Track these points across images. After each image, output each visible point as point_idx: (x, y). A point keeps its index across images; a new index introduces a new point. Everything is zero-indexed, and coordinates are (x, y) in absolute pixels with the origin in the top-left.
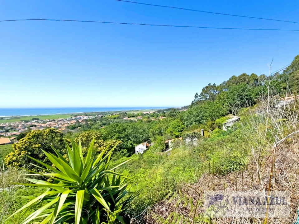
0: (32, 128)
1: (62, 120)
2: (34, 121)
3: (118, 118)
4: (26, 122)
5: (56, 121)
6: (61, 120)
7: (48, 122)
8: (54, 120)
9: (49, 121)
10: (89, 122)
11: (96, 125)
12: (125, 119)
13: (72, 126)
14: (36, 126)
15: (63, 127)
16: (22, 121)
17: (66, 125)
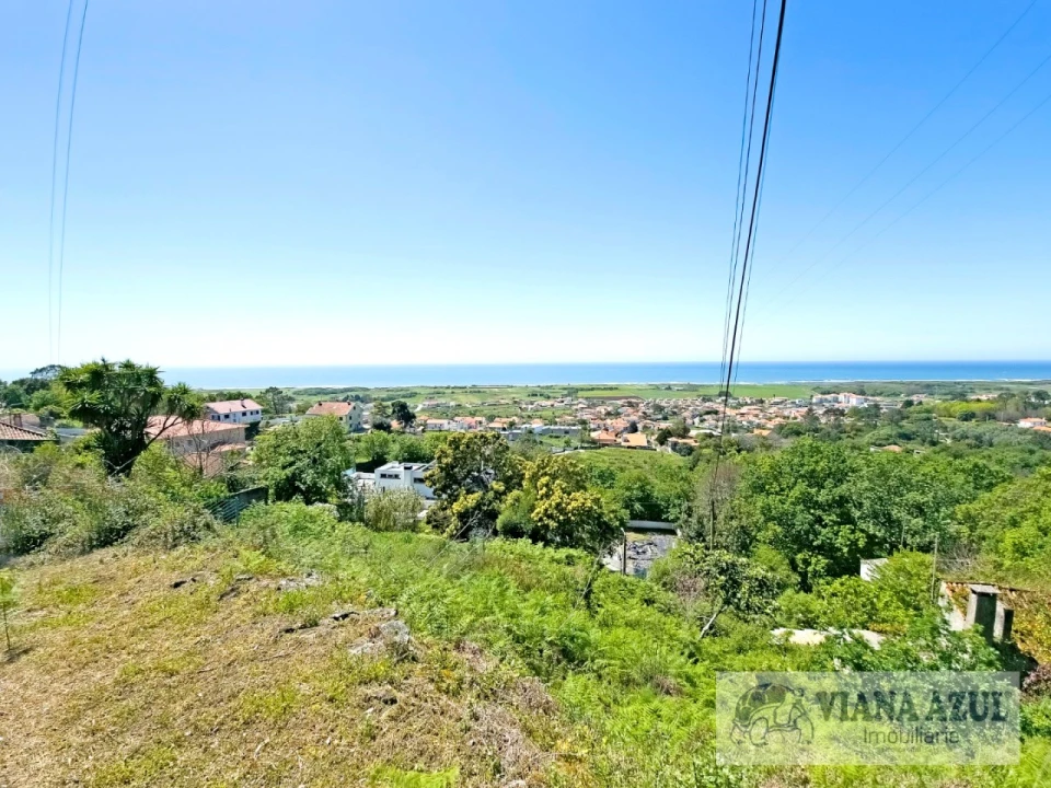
0: (706, 417)
1: (782, 402)
2: (719, 400)
3: (990, 416)
4: (706, 399)
5: (766, 405)
6: (776, 404)
7: (746, 404)
8: (762, 402)
9: (749, 402)
10: (847, 421)
11: (870, 435)
12: (1024, 424)
13: (791, 426)
14: (716, 413)
15: (768, 426)
16: (699, 396)
17: (778, 419)
